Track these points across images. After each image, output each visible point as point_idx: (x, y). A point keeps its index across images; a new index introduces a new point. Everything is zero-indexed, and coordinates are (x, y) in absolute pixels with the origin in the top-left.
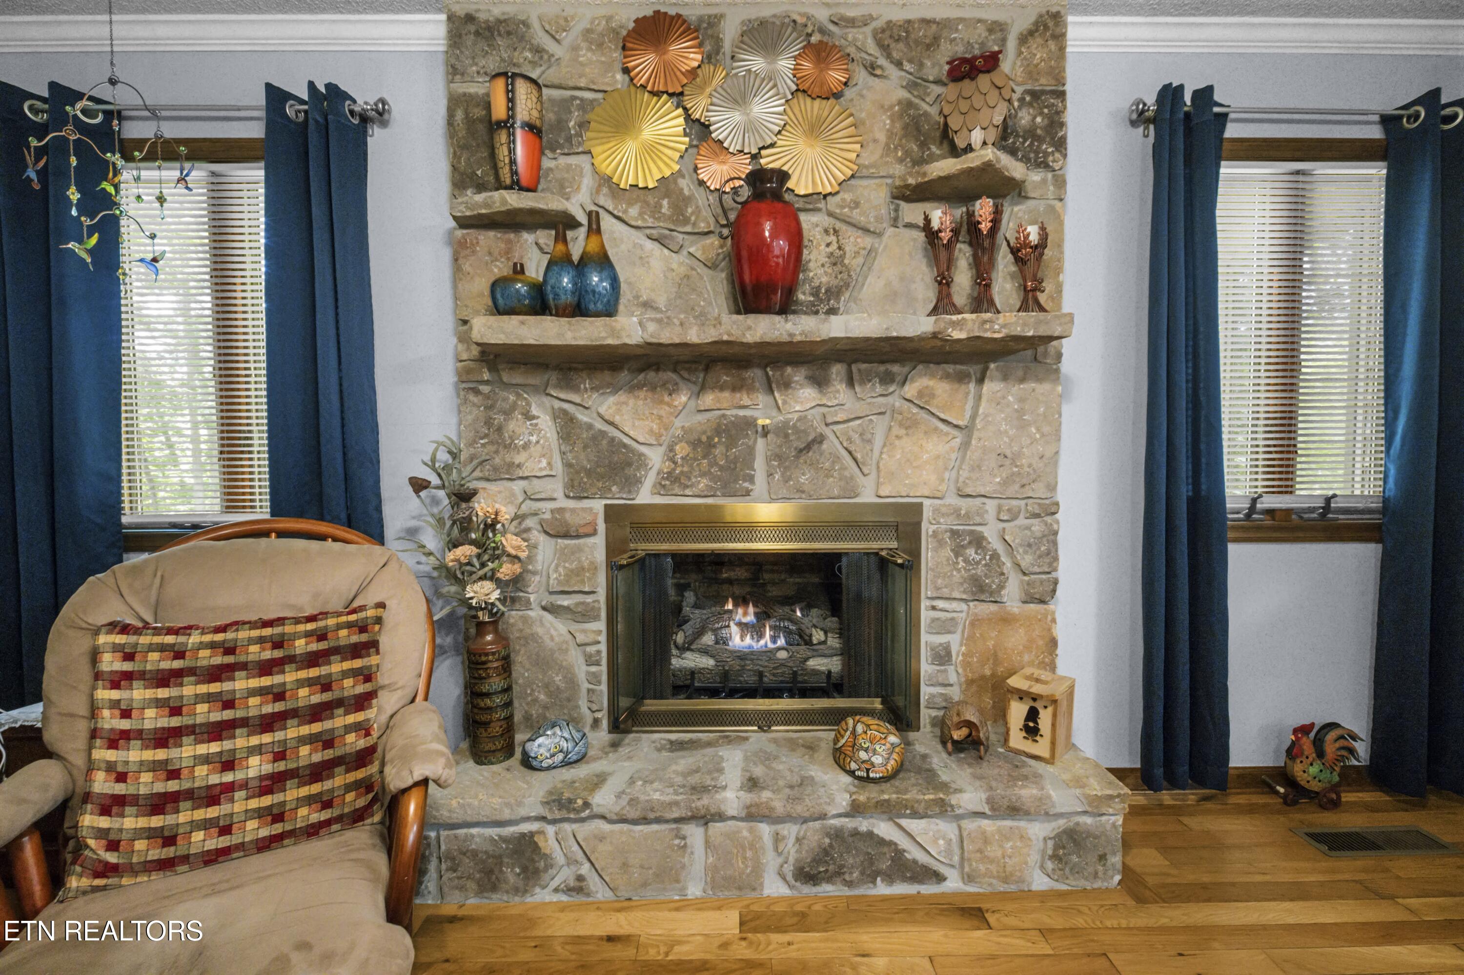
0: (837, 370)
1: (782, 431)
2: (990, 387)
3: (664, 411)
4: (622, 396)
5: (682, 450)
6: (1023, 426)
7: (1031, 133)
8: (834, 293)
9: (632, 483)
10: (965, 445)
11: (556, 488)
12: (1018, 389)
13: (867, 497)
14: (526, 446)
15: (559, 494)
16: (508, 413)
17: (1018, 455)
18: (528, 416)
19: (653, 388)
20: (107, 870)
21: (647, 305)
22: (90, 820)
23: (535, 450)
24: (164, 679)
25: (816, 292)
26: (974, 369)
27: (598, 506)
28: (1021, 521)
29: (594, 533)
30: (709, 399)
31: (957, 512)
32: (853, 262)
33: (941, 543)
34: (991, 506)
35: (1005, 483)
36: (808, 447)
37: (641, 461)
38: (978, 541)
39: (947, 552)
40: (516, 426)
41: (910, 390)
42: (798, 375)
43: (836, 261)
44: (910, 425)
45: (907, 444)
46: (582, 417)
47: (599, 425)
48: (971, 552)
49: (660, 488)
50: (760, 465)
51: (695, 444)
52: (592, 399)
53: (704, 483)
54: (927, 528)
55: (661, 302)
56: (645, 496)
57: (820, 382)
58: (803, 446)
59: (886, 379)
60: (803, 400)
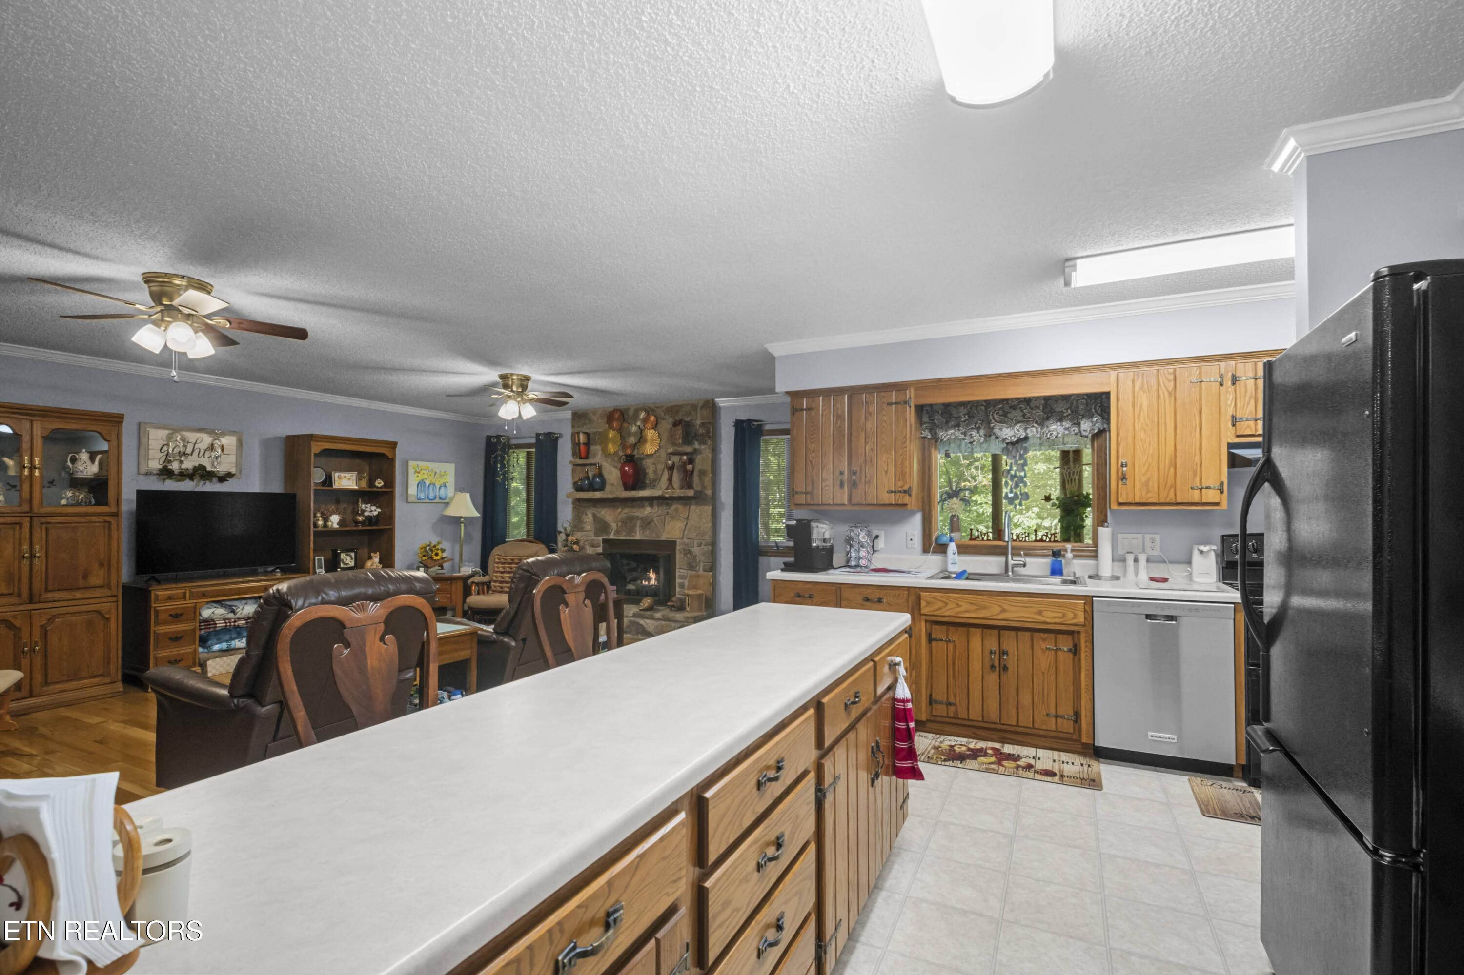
0: (655, 502)
1: (643, 519)
2: (693, 507)
3: (616, 513)
5: (620, 524)
6: (701, 518)
7: (702, 435)
8: (655, 480)
9: (608, 533)
10: (686, 523)
11: (592, 534)
12: (700, 507)
13: (663, 538)
14: (586, 522)
15: (593, 535)
16: (582, 514)
17: (700, 527)
18: (586, 515)
19: (614, 507)
20: (494, 591)
21: (612, 485)
22: (493, 584)
23: (588, 523)
24: (503, 563)
25: (650, 480)
26: (688, 502)
27: (601, 539)
28: (703, 547)
29: (599, 546)
30: (626, 510)
31: (685, 543)
32: (660, 472)
33: (681, 553)
34: (694, 542)
35: (697, 535)
36: (649, 523)
37: (611, 527)
38: (690, 552)
39: (682, 555)
40: (584, 517)
41: (674, 508)
42: (646, 504)
43: (655, 472)
44: (673, 518)
45: (673, 523)
46: (598, 515)
47: (602, 518)
48: (689, 556)
49: (615, 534)
50: (638, 529)
51: (623, 522)
52: (599, 509)
53: (624, 533)
54: (678, 548)
55: (615, 484)
56: (612, 537)
57: (651, 506)
58: (647, 523)
59: (667, 505)
60: (647, 511)
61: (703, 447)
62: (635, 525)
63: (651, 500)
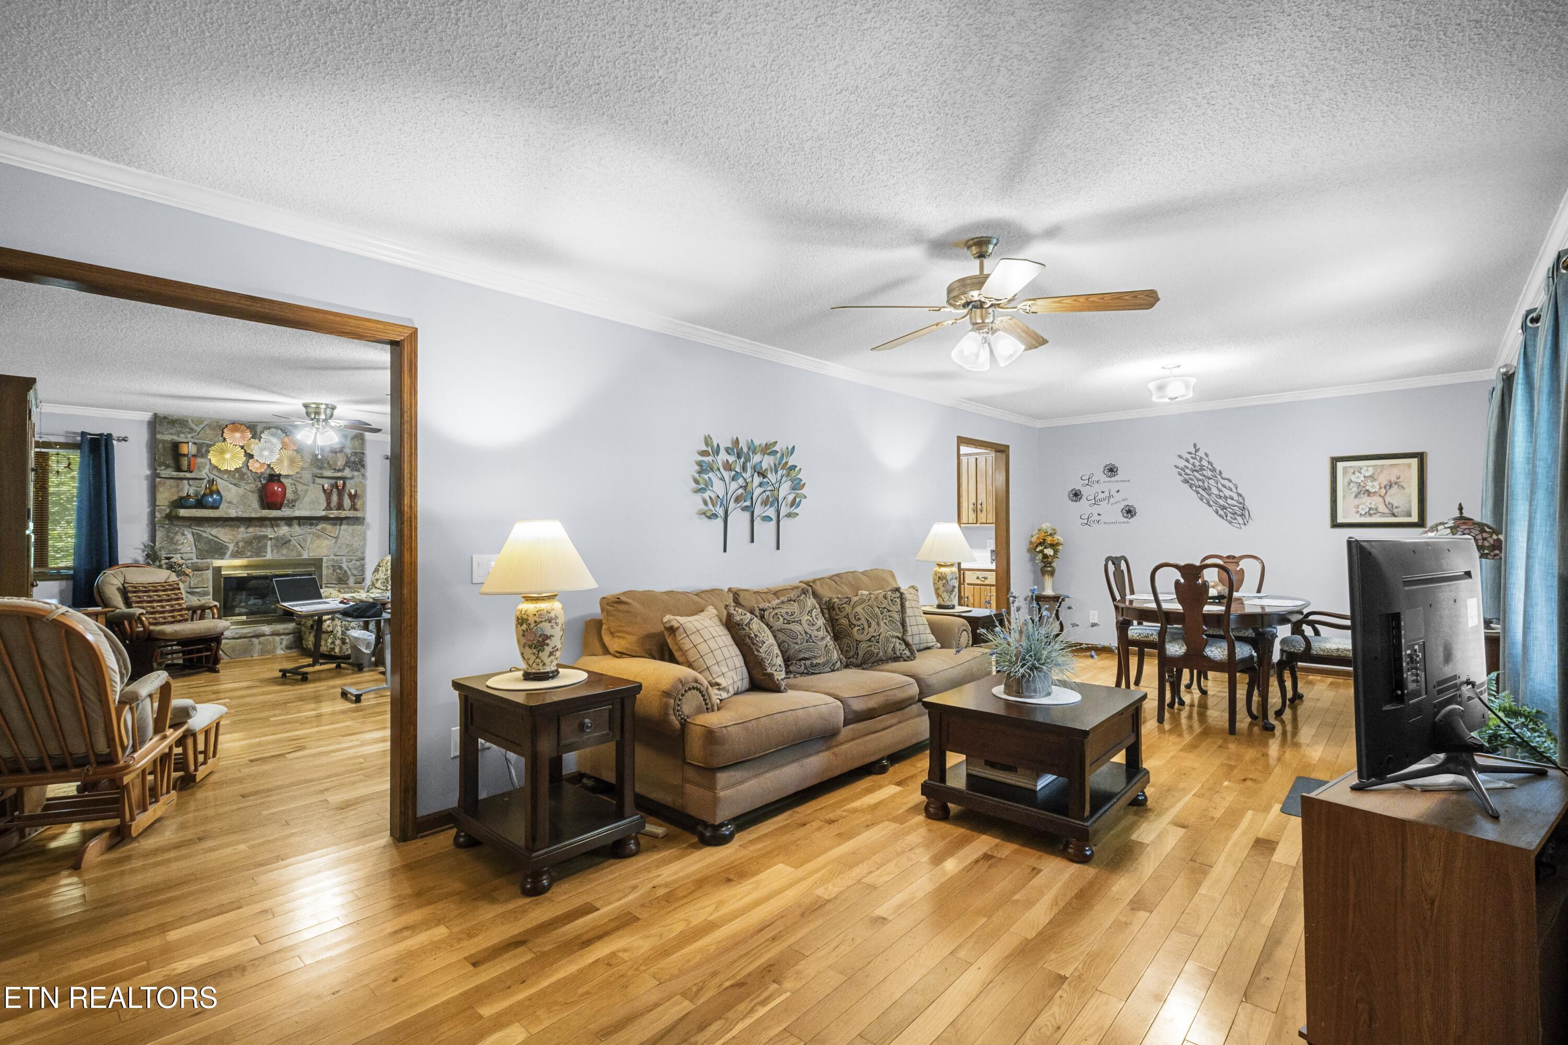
0: (295, 522)
1: (277, 539)
2: (343, 527)
3: (235, 533)
4: (219, 529)
5: (242, 544)
6: (353, 537)
7: (354, 462)
8: (294, 501)
9: (223, 554)
10: (336, 542)
11: (194, 556)
12: (352, 527)
13: (305, 556)
14: (183, 543)
15: (194, 558)
16: (176, 534)
17: (353, 544)
18: (183, 534)
19: (231, 526)
21: (229, 502)
23: (186, 545)
25: (288, 500)
26: (338, 522)
27: (210, 561)
28: (354, 562)
29: (208, 569)
30: (251, 530)
31: (333, 560)
32: (301, 493)
33: (329, 568)
34: (344, 558)
35: (349, 552)
36: (286, 543)
37: (227, 548)
38: (340, 568)
39: (330, 570)
40: (179, 537)
41: (319, 527)
42: (282, 523)
43: (295, 492)
44: (319, 537)
45: (318, 542)
46: (204, 535)
47: (211, 537)
48: (338, 571)
49: (234, 555)
50: (269, 548)
51: (246, 542)
52: (208, 530)
53: (249, 554)
54: (324, 565)
55: (235, 502)
56: (227, 558)
57: (290, 525)
58: (284, 542)
59: (311, 524)
60: (284, 530)
61: (356, 473)
62: (266, 545)
63: (289, 521)
